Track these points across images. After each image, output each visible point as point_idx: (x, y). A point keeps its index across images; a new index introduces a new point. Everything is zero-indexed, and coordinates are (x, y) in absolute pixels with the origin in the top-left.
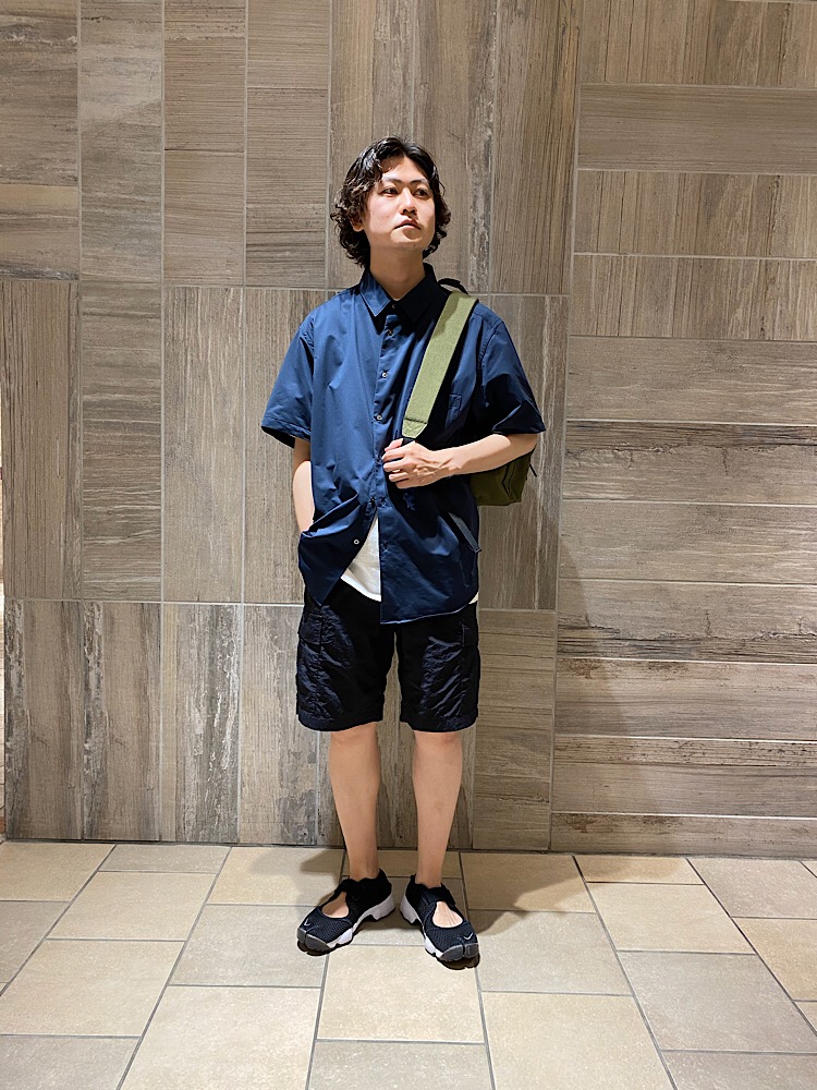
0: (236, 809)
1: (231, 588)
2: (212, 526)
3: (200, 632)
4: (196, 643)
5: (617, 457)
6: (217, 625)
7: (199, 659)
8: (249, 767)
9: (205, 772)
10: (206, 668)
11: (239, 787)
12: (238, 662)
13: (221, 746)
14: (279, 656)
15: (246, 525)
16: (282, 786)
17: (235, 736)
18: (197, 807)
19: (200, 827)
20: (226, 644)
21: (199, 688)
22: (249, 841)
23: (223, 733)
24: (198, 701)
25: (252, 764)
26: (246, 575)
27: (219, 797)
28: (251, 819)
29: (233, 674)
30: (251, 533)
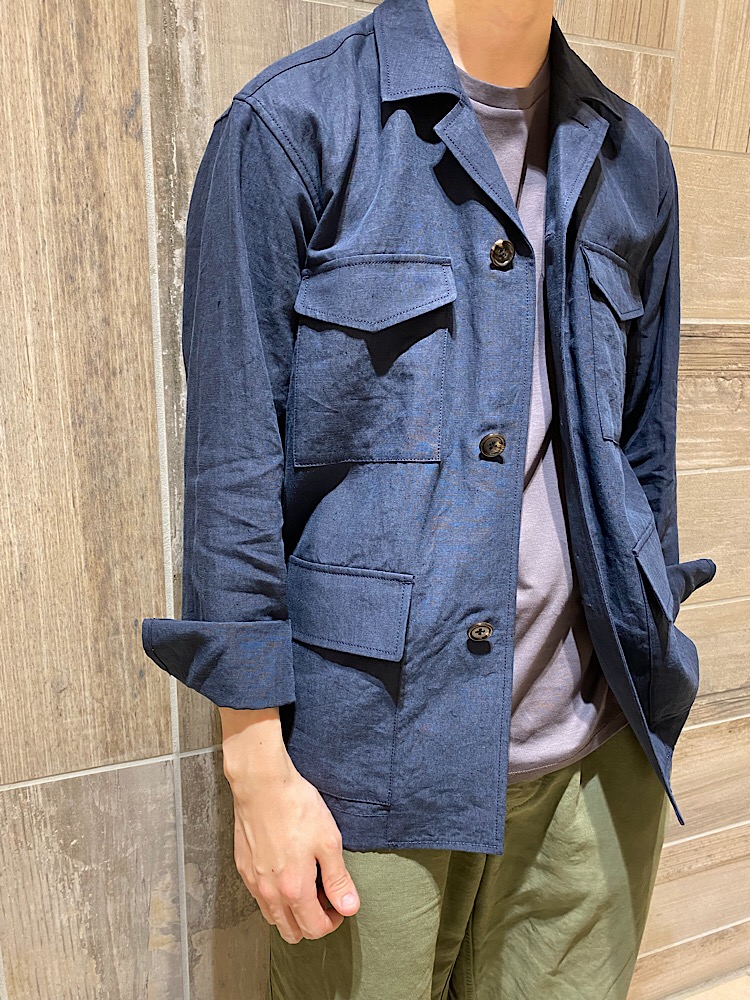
5: (722, 391)
14: (86, 878)
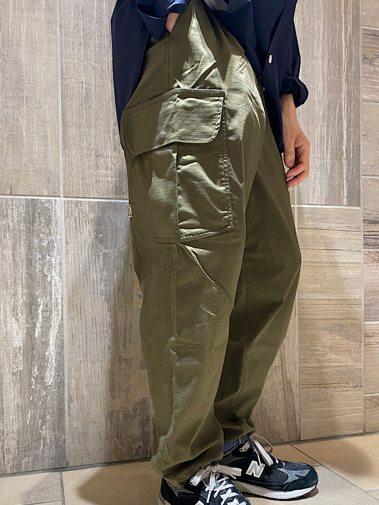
0: (63, 428)
1: (49, 181)
2: (25, 108)
3: (14, 229)
4: (9, 243)
6: (34, 221)
7: (14, 260)
8: (77, 379)
9: (26, 390)
10: (23, 271)
11: (66, 404)
12: (60, 264)
13: (44, 359)
15: (63, 110)
16: (113, 397)
17: (60, 346)
18: (18, 431)
19: (22, 454)
20: (45, 244)
21: (15, 294)
22: (79, 463)
23: (46, 344)
24: (14, 309)
25: (81, 376)
26: (65, 166)
27: (43, 418)
28: (81, 437)
29: (55, 278)
30: (68, 119)
